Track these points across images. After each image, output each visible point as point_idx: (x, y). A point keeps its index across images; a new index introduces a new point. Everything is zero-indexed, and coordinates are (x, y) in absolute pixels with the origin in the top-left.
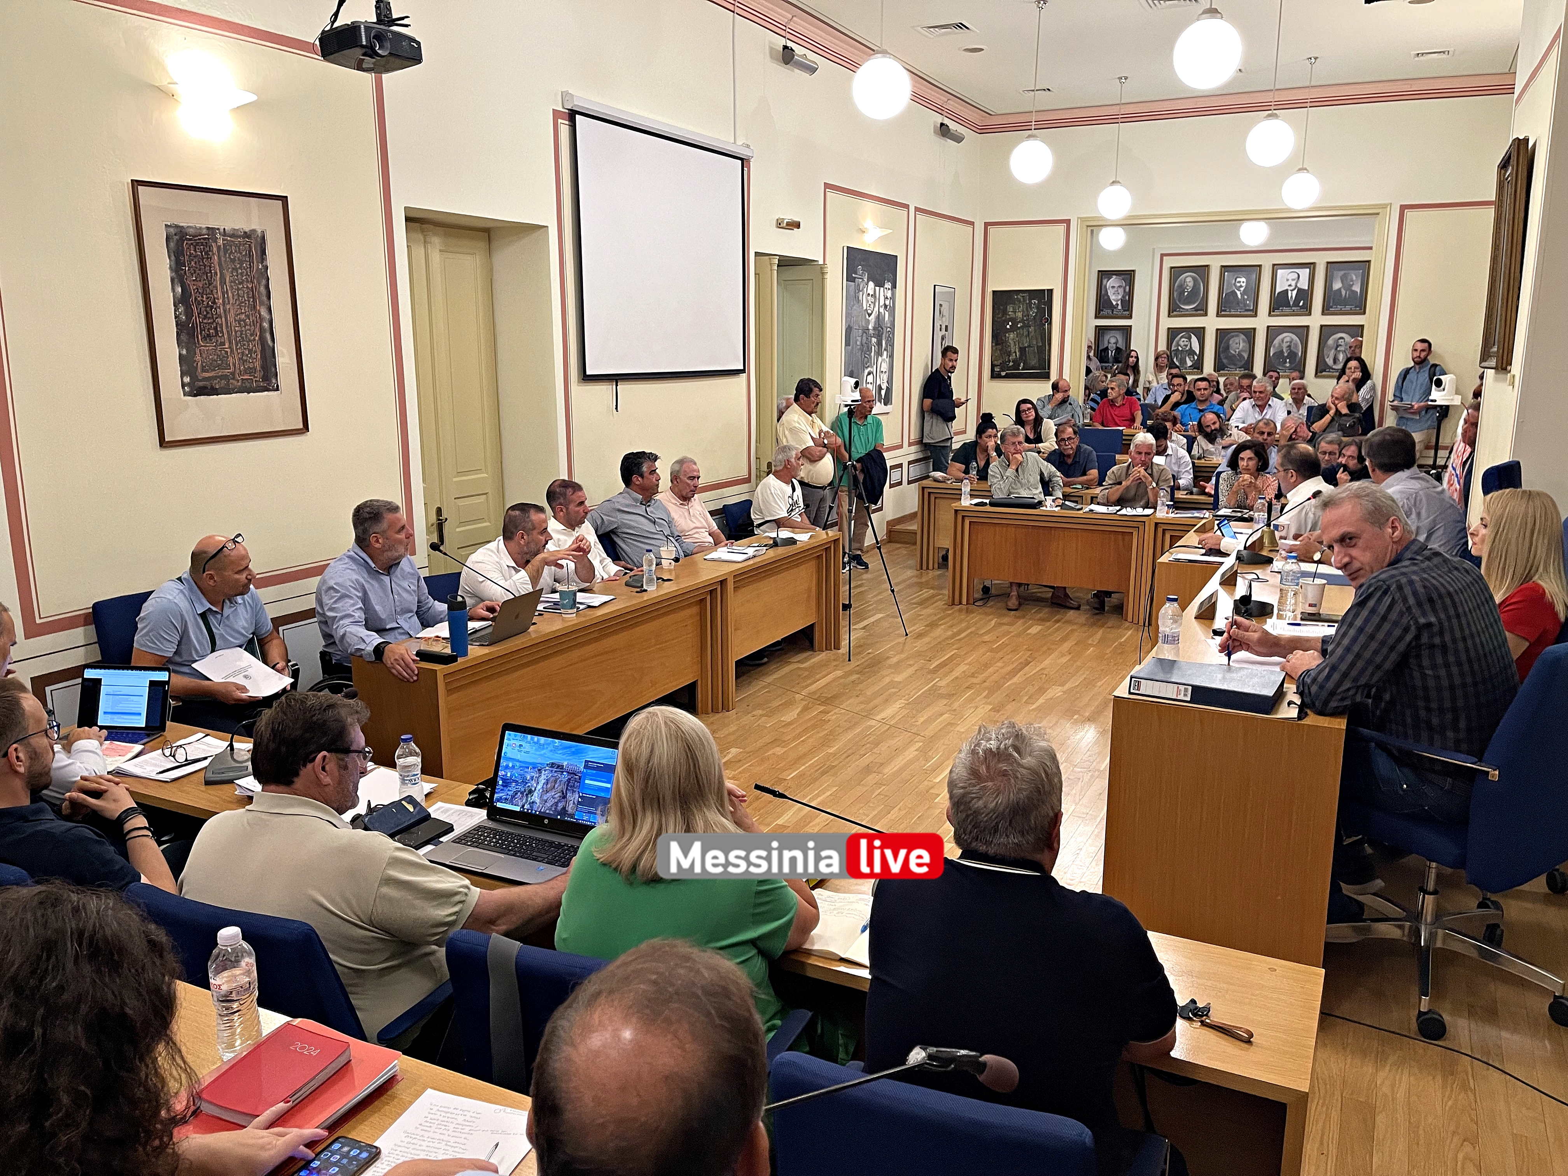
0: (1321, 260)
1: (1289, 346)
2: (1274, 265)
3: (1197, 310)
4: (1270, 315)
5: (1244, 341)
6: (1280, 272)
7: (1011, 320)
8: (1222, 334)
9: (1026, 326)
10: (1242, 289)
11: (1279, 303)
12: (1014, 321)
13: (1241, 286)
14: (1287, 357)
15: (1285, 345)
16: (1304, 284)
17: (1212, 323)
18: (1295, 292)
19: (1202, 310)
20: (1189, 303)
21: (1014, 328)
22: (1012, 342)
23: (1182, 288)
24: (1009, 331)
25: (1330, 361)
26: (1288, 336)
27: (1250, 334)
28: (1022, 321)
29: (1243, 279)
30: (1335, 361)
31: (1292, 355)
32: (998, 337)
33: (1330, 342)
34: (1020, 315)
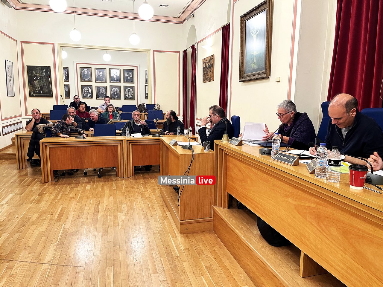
0: (122, 68)
1: (116, 91)
2: (110, 69)
3: (89, 80)
4: (110, 83)
5: (104, 90)
6: (112, 71)
7: (35, 76)
8: (97, 88)
9: (42, 78)
10: (102, 75)
11: (112, 80)
12: (36, 76)
13: (101, 74)
14: (116, 94)
15: (115, 91)
16: (118, 75)
17: (94, 84)
18: (116, 77)
19: (91, 80)
20: (87, 78)
21: (37, 79)
22: (36, 84)
23: (83, 73)
24: (35, 80)
25: (127, 96)
26: (116, 89)
27: (105, 88)
28: (40, 77)
29: (101, 72)
30: (128, 95)
31: (117, 94)
32: (31, 82)
33: (127, 90)
34: (39, 74)
